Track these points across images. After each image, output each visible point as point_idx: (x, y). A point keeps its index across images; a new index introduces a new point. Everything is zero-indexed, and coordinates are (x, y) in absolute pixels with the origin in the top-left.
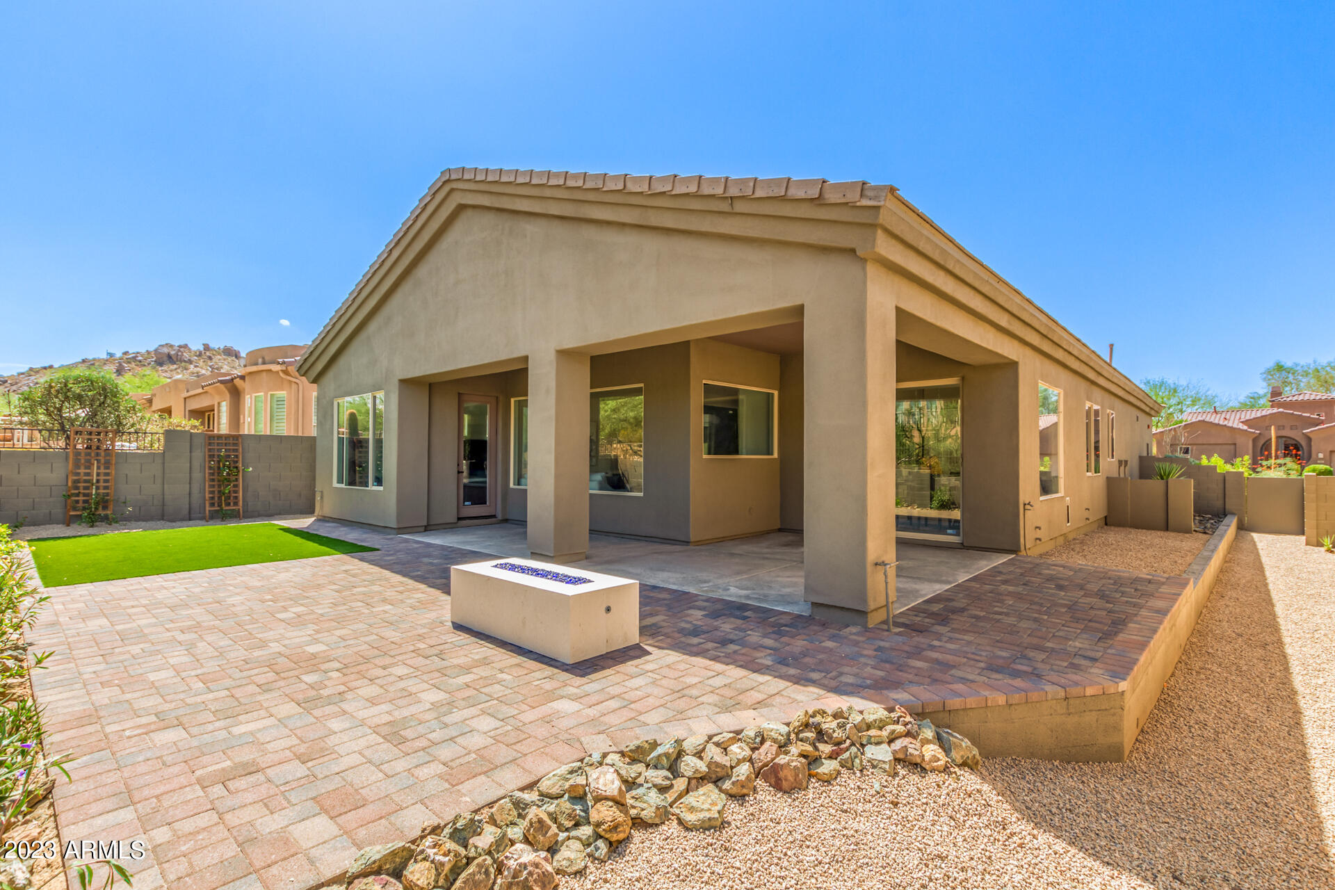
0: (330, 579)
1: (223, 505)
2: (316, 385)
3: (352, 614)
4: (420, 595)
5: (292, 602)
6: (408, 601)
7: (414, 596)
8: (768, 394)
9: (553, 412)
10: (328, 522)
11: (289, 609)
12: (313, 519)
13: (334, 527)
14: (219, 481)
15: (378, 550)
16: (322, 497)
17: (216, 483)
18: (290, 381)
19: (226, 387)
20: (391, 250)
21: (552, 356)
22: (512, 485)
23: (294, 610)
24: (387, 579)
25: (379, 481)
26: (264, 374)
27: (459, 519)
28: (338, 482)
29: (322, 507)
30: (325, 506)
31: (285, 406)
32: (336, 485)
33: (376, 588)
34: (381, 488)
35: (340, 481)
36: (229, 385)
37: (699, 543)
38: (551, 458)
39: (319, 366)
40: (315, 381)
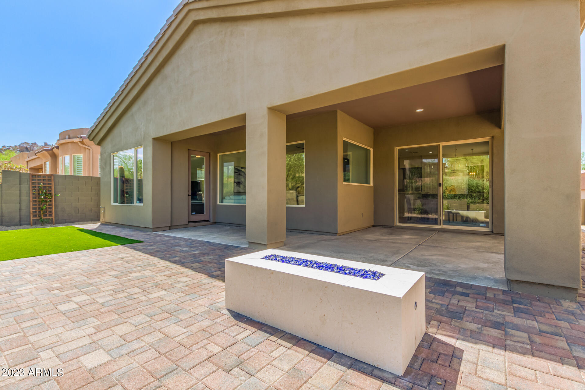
0: (110, 266)
1: (42, 216)
2: (100, 146)
3: (131, 302)
4: (184, 279)
5: (77, 290)
6: (177, 285)
7: (181, 279)
8: (367, 150)
9: (266, 148)
10: (108, 225)
11: (73, 299)
12: (99, 224)
13: (112, 228)
14: (39, 202)
15: (143, 242)
16: (104, 211)
17: (37, 203)
18: (85, 148)
19: (48, 153)
20: (147, 56)
21: (266, 111)
22: (218, 203)
23: (77, 299)
24: (154, 265)
25: (140, 200)
26: (70, 144)
27: (189, 222)
28: (114, 202)
29: (104, 217)
30: (107, 216)
31: (82, 162)
32: (112, 203)
33: (147, 273)
34: (142, 204)
35: (116, 201)
36: (50, 152)
37: (343, 234)
38: (264, 180)
39: (102, 134)
40: (99, 144)
